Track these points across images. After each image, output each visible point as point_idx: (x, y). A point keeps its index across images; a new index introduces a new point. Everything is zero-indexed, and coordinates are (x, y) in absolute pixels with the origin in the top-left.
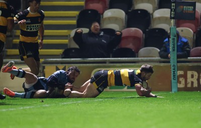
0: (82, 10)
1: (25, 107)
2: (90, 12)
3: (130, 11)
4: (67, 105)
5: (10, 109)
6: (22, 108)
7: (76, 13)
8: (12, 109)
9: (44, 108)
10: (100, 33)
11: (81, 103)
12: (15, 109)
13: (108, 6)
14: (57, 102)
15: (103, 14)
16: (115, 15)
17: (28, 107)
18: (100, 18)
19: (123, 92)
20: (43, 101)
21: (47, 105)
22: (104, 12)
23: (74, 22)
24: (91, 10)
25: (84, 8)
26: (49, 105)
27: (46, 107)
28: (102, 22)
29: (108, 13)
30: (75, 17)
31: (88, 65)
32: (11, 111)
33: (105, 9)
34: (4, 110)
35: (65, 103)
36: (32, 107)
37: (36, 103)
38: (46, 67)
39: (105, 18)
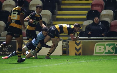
0: (90, 10)
1: (58, 64)
2: (94, 11)
3: (116, 11)
4: (81, 63)
5: (50, 65)
6: (56, 64)
7: (86, 12)
8: (51, 65)
9: (69, 64)
10: (99, 24)
11: (89, 62)
12: (52, 65)
13: (104, 8)
14: (76, 61)
15: (101, 13)
16: (108, 13)
17: (60, 64)
18: (99, 15)
19: (112, 56)
20: (68, 61)
21: (70, 63)
22: (101, 11)
23: (85, 17)
24: (94, 10)
25: (91, 9)
26: (71, 63)
27: (70, 64)
28: (100, 17)
29: (104, 12)
30: (86, 14)
31: (93, 40)
32: (50, 66)
33: (102, 10)
34: (47, 65)
35: (80, 62)
36: (62, 64)
37: (64, 62)
38: (70, 42)
39: (102, 15)
